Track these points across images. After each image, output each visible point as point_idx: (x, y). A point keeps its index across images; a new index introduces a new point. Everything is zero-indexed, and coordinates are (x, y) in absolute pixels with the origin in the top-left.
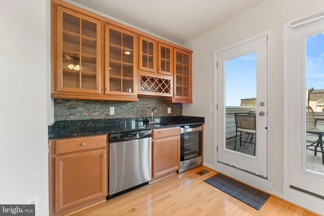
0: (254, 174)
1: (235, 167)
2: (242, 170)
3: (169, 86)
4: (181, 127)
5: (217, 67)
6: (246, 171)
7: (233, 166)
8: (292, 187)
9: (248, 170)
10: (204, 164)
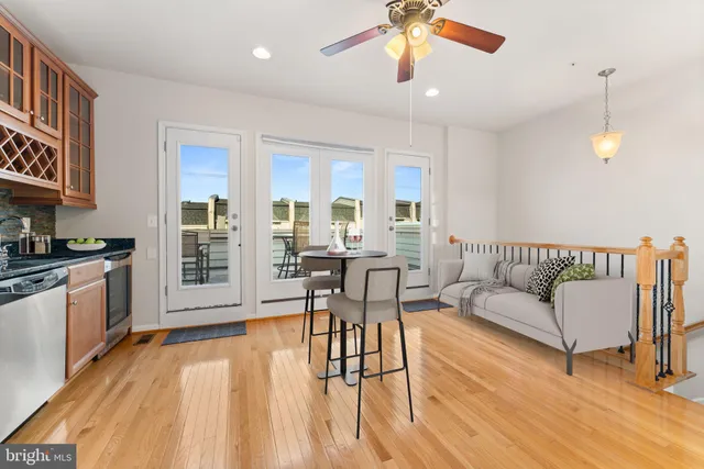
0: (226, 306)
1: (199, 309)
2: (210, 308)
3: (54, 164)
4: (107, 258)
5: (165, 150)
6: (217, 307)
7: (196, 309)
8: (263, 302)
9: (219, 304)
10: (135, 329)
